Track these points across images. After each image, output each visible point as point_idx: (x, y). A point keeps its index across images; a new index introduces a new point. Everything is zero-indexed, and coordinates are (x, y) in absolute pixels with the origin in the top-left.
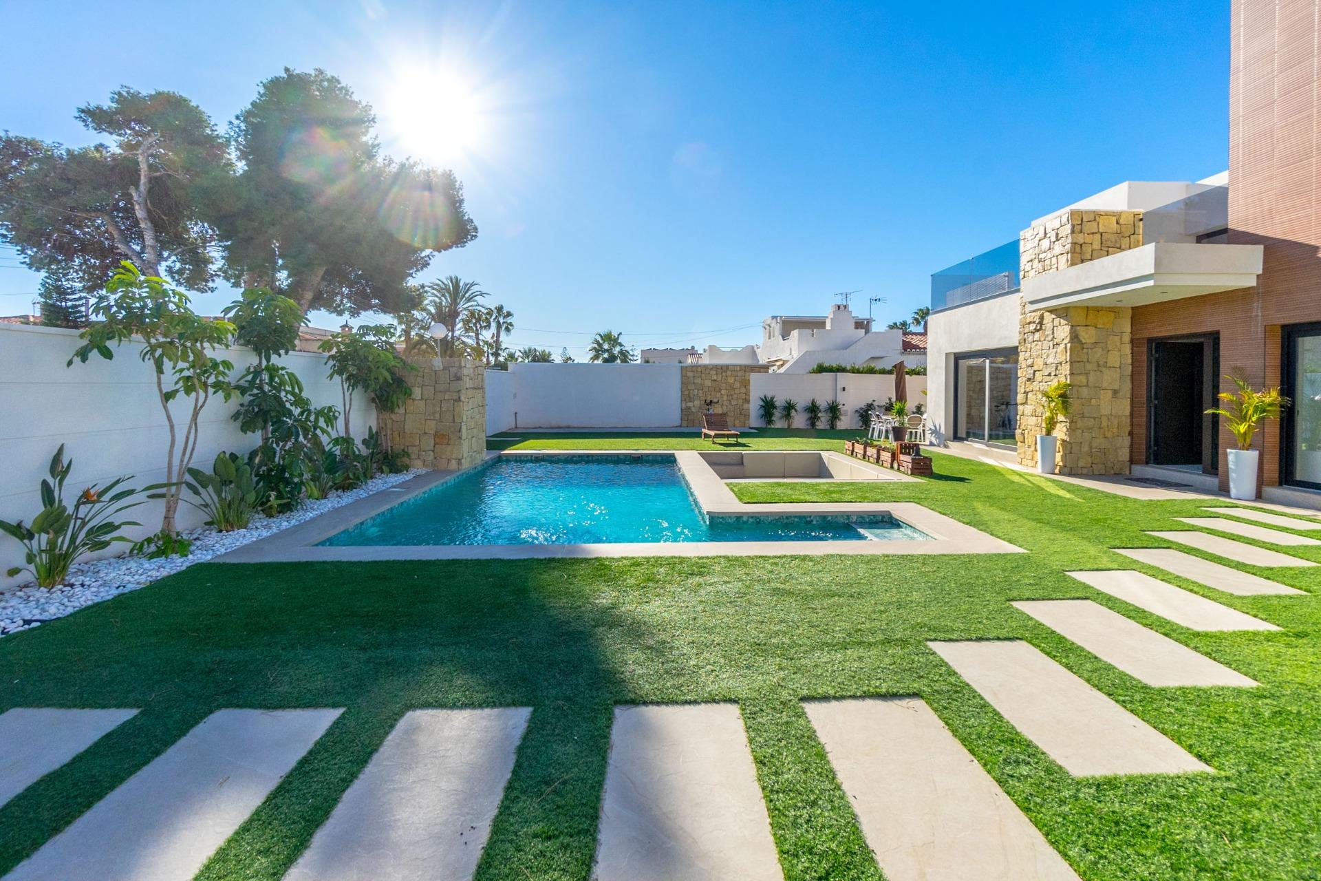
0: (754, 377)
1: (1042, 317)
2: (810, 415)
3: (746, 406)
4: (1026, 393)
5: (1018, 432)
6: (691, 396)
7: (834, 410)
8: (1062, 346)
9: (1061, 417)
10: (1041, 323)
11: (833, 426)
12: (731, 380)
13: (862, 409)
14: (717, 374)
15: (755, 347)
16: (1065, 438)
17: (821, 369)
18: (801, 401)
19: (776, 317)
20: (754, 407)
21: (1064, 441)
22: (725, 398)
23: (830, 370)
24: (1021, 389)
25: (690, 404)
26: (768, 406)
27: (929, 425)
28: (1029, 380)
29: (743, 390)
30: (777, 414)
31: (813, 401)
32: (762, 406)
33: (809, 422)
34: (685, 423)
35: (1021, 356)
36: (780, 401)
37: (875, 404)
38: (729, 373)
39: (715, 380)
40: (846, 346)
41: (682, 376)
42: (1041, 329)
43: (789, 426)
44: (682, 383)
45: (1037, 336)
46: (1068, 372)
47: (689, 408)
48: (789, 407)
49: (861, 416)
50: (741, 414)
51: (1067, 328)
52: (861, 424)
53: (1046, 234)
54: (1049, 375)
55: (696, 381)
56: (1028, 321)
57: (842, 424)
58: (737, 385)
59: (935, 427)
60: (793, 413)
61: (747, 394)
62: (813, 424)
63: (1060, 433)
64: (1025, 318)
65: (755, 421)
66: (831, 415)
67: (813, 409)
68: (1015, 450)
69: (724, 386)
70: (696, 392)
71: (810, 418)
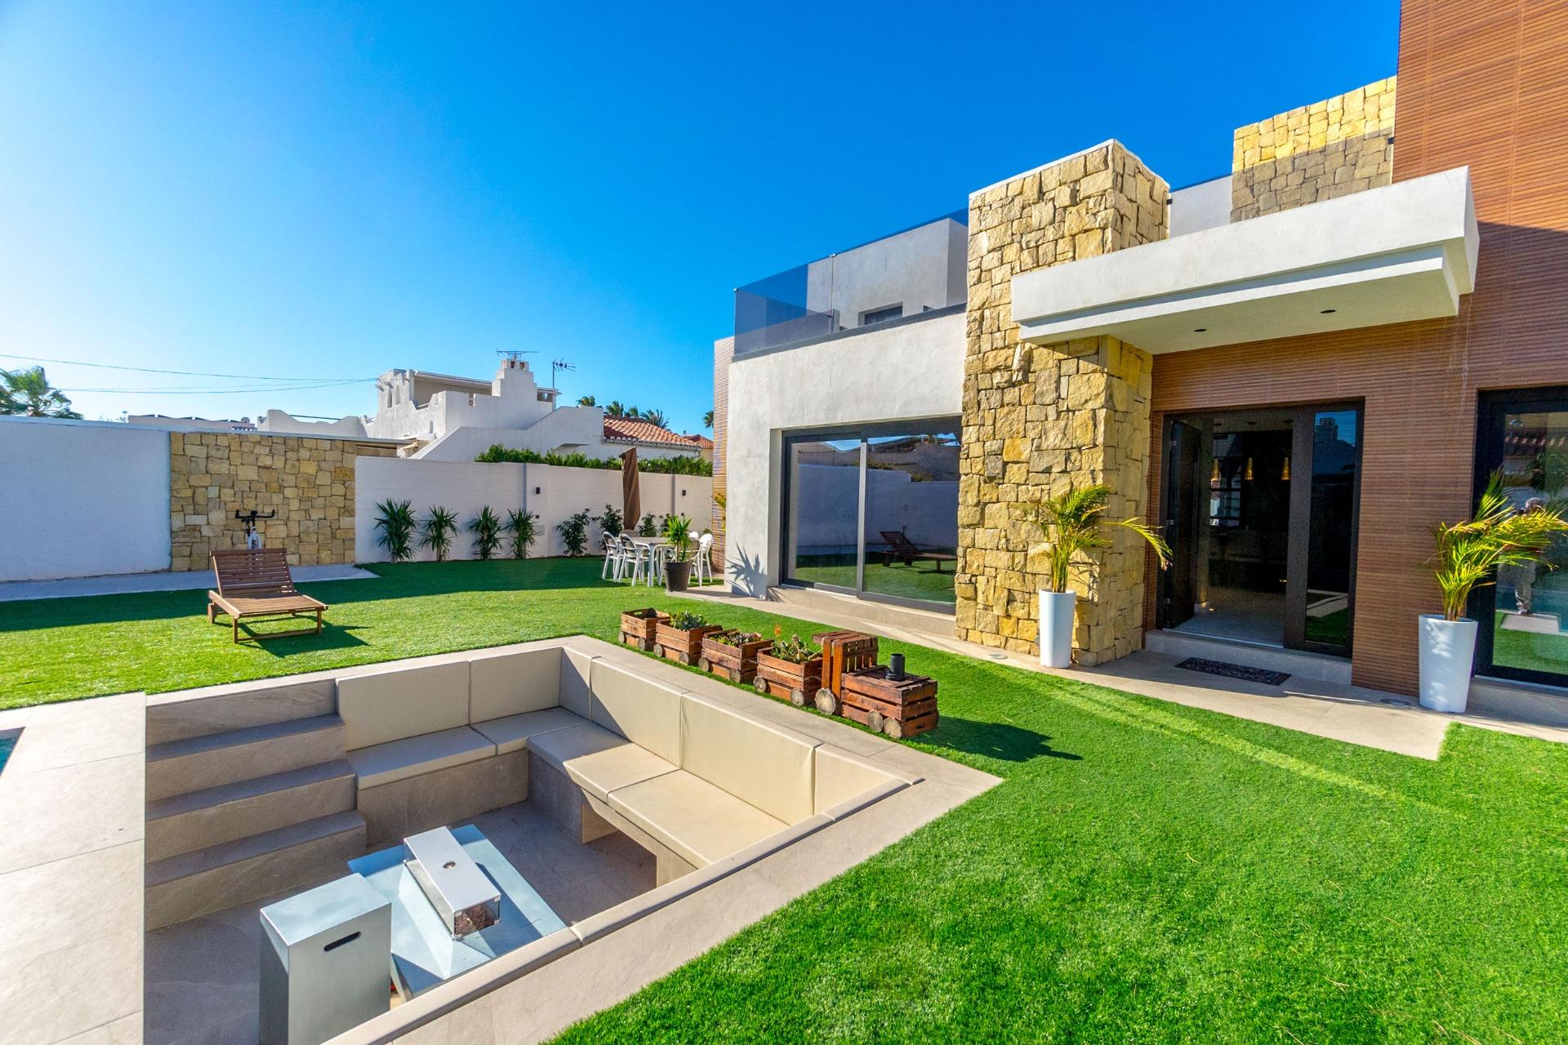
0: (362, 464)
1: (1028, 358)
2: (479, 536)
3: (345, 521)
4: (981, 505)
5: (960, 578)
6: (200, 499)
7: (522, 525)
8: (1083, 414)
9: (1079, 554)
10: (1025, 370)
11: (520, 555)
12: (309, 468)
13: (567, 523)
14: (272, 454)
15: (363, 421)
16: (1087, 595)
17: (498, 456)
18: (463, 510)
19: (403, 372)
20: (365, 522)
22: (295, 505)
23: (515, 458)
24: (967, 497)
25: (199, 520)
26: (395, 522)
27: (732, 556)
28: (991, 479)
29: (339, 489)
30: (415, 535)
31: (486, 510)
32: (383, 522)
33: (478, 549)
34: (181, 563)
35: (969, 434)
36: (420, 512)
37: (589, 515)
38: (304, 454)
39: (265, 467)
40: (526, 425)
41: (172, 455)
42: (1025, 381)
43: (440, 557)
44: (172, 471)
45: (1013, 394)
46: (1099, 466)
47: (195, 528)
48: (440, 523)
49: (566, 534)
50: (334, 537)
51: (1098, 380)
52: (566, 547)
54: (1048, 471)
55: (213, 468)
56: (989, 365)
57: (539, 547)
58: (324, 479)
59: (746, 561)
60: (448, 533)
61: (348, 497)
62: (485, 553)
63: (1082, 583)
64: (982, 359)
65: (366, 547)
66: (516, 534)
67: (485, 527)
68: (950, 612)
69: (291, 480)
70: (213, 492)
71: (481, 541)
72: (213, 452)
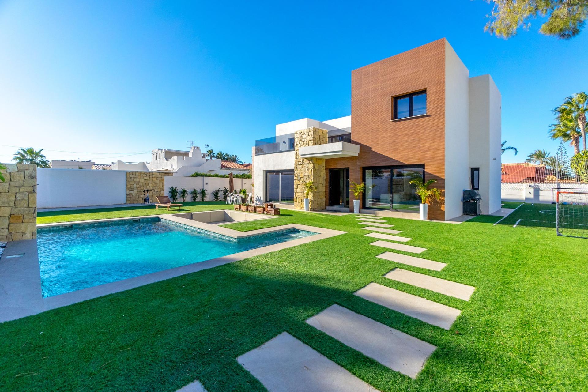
0: (166, 178)
1: (303, 160)
2: (193, 195)
3: (162, 192)
4: (297, 185)
5: (295, 198)
6: (132, 187)
7: (203, 193)
8: (310, 170)
9: (310, 193)
10: (303, 162)
11: (203, 200)
12: (155, 179)
13: (214, 192)
14: (147, 176)
15: (146, 163)
16: (311, 199)
17: (197, 175)
18: (189, 189)
19: (161, 149)
20: (167, 192)
21: (311, 200)
23: (201, 175)
24: (295, 184)
25: (132, 192)
26: (174, 192)
27: (256, 197)
28: (299, 180)
29: (161, 184)
30: (178, 195)
31: (195, 189)
32: (170, 192)
33: (193, 199)
34: (128, 202)
35: (295, 173)
36: (179, 190)
37: (220, 190)
38: (153, 176)
39: (146, 179)
40: (199, 165)
41: (127, 177)
42: (303, 164)
43: (184, 201)
44: (127, 181)
45: (301, 166)
46: (312, 178)
47: (131, 194)
48: (184, 192)
49: (214, 195)
51: (312, 164)
52: (214, 198)
53: (304, 133)
54: (306, 179)
55: (135, 180)
56: (298, 161)
57: (208, 198)
58: (158, 182)
59: (258, 198)
60: (186, 195)
61: (163, 186)
62: (195, 200)
63: (310, 197)
64: (297, 160)
66: (202, 195)
67: (194, 193)
68: (294, 205)
69: (151, 182)
70: (135, 186)
71: (193, 197)
72: (135, 176)
